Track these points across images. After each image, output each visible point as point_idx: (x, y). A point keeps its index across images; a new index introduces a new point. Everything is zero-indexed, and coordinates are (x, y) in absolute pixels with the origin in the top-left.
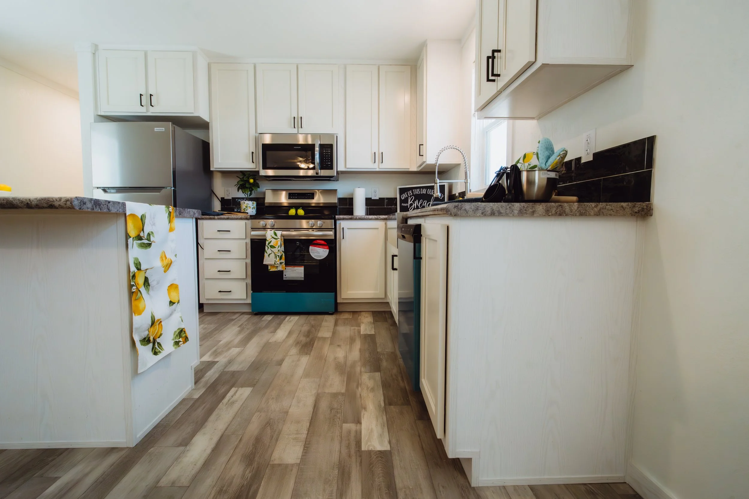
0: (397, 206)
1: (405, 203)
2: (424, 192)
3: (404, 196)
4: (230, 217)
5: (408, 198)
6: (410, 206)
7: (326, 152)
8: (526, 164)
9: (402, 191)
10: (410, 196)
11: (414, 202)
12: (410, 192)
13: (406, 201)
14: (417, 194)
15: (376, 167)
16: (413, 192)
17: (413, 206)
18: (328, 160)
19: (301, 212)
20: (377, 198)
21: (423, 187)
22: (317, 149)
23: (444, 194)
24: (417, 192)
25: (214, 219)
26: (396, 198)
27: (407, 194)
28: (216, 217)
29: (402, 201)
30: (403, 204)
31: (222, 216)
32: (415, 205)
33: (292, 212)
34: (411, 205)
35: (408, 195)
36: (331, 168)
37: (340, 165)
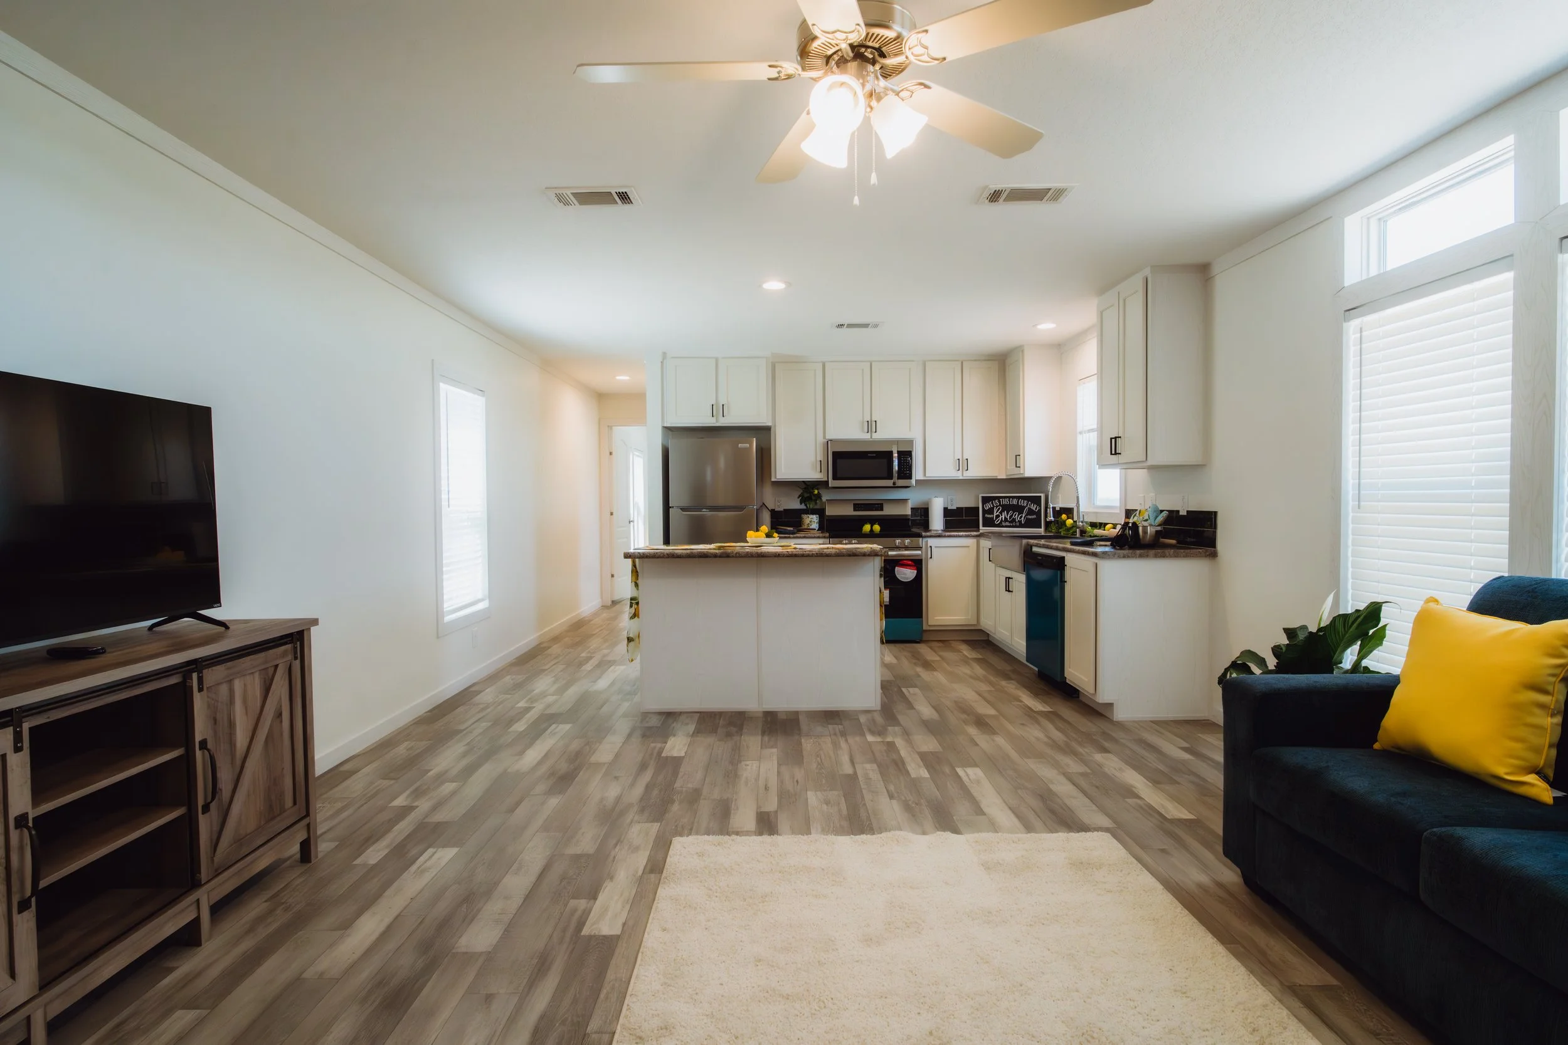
0: (979, 517)
1: (991, 514)
2: (1015, 502)
3: (988, 506)
4: (806, 535)
5: (993, 508)
6: (996, 519)
7: (904, 460)
8: (1141, 518)
9: (985, 500)
10: (997, 507)
11: (1001, 513)
12: (997, 501)
13: (991, 511)
14: (1005, 505)
15: (959, 475)
16: (999, 502)
17: (1000, 518)
18: (906, 468)
19: (877, 528)
20: (954, 507)
21: (1013, 497)
22: (895, 455)
23: (1040, 506)
24: (1005, 502)
25: (789, 538)
26: (979, 508)
27: (992, 503)
28: (791, 536)
29: (984, 512)
30: (986, 515)
31: (798, 535)
32: (1003, 517)
33: (867, 528)
34: (998, 516)
35: (993, 505)
36: (910, 477)
37: (918, 474)
